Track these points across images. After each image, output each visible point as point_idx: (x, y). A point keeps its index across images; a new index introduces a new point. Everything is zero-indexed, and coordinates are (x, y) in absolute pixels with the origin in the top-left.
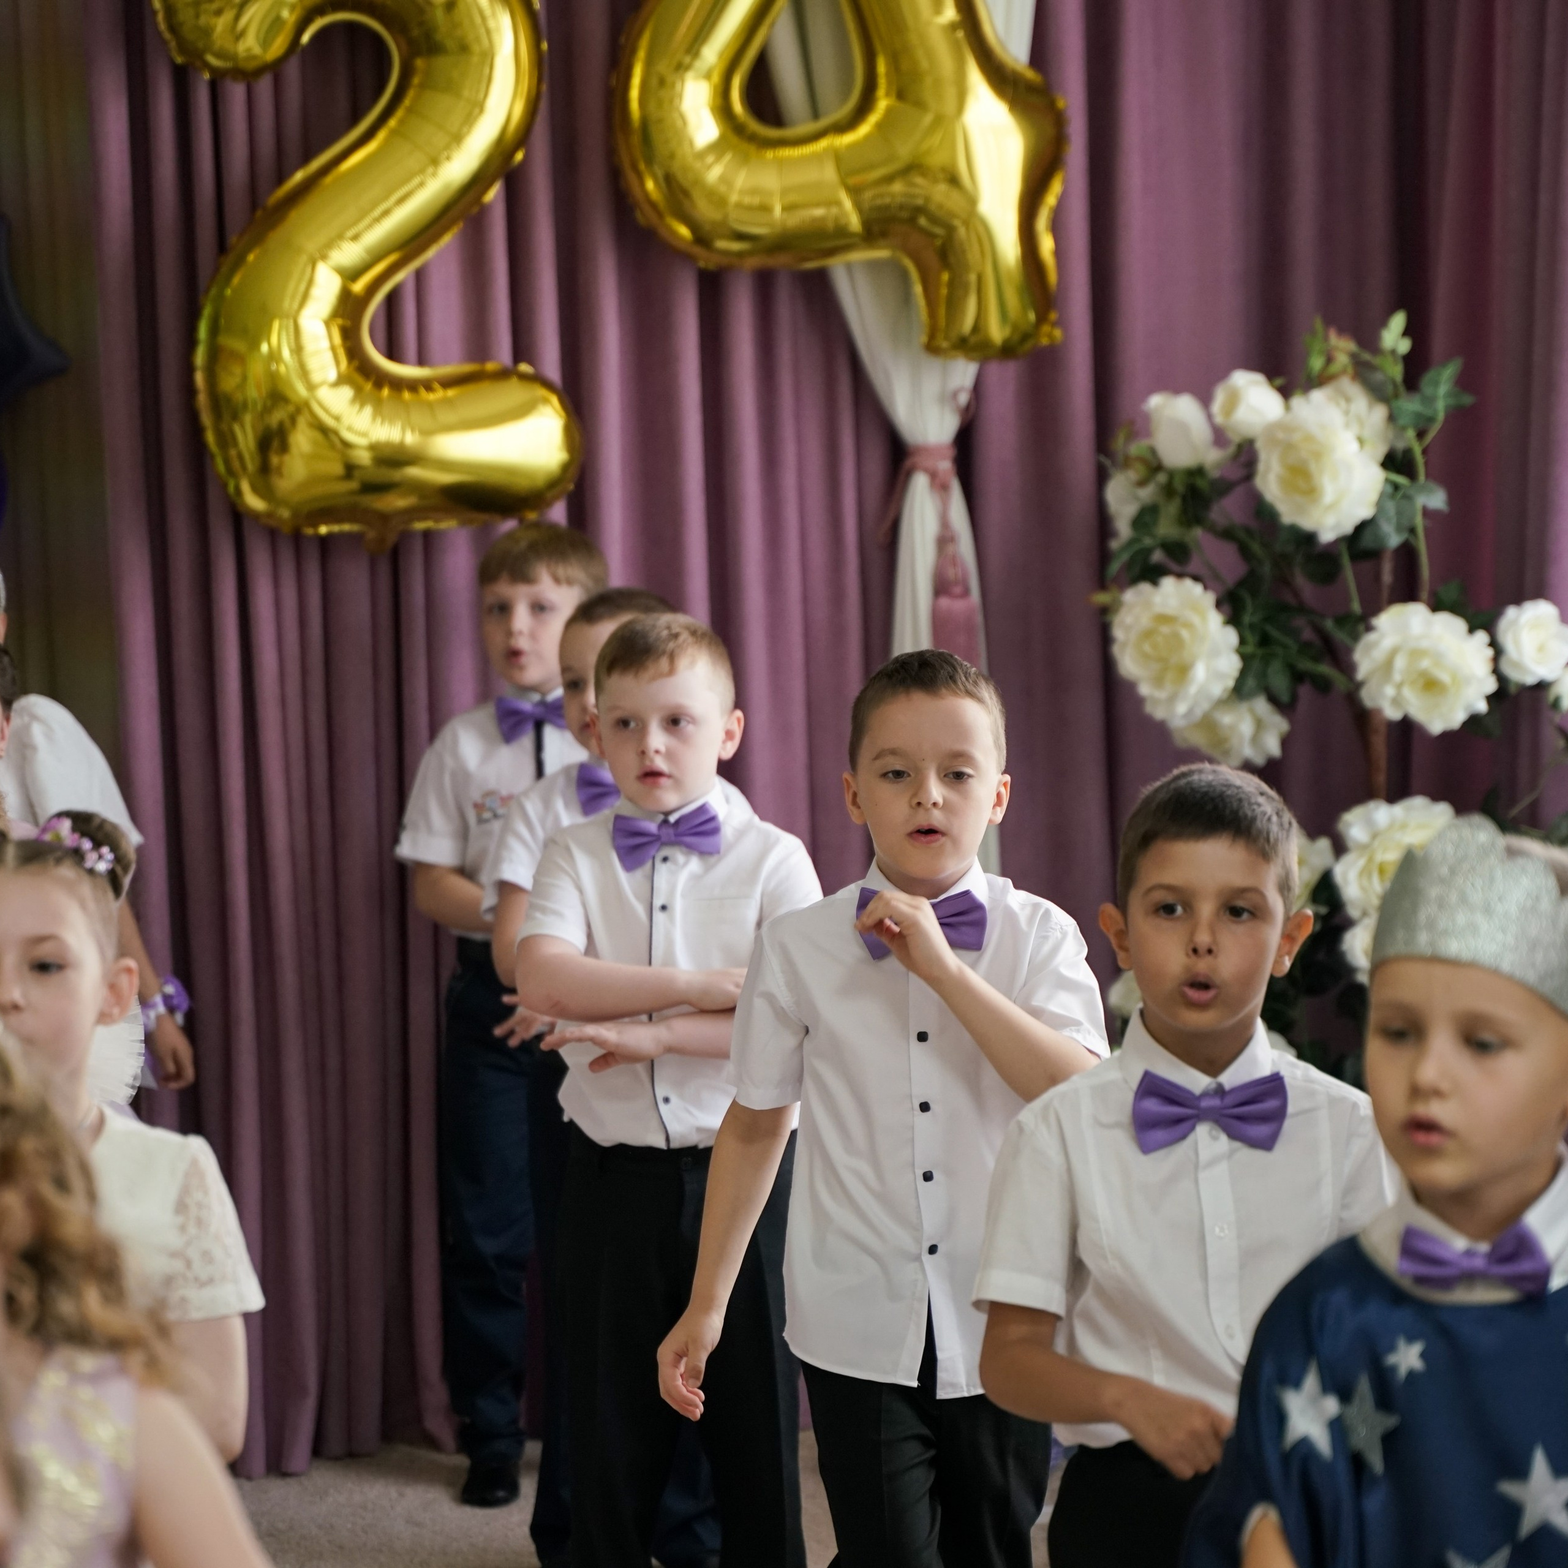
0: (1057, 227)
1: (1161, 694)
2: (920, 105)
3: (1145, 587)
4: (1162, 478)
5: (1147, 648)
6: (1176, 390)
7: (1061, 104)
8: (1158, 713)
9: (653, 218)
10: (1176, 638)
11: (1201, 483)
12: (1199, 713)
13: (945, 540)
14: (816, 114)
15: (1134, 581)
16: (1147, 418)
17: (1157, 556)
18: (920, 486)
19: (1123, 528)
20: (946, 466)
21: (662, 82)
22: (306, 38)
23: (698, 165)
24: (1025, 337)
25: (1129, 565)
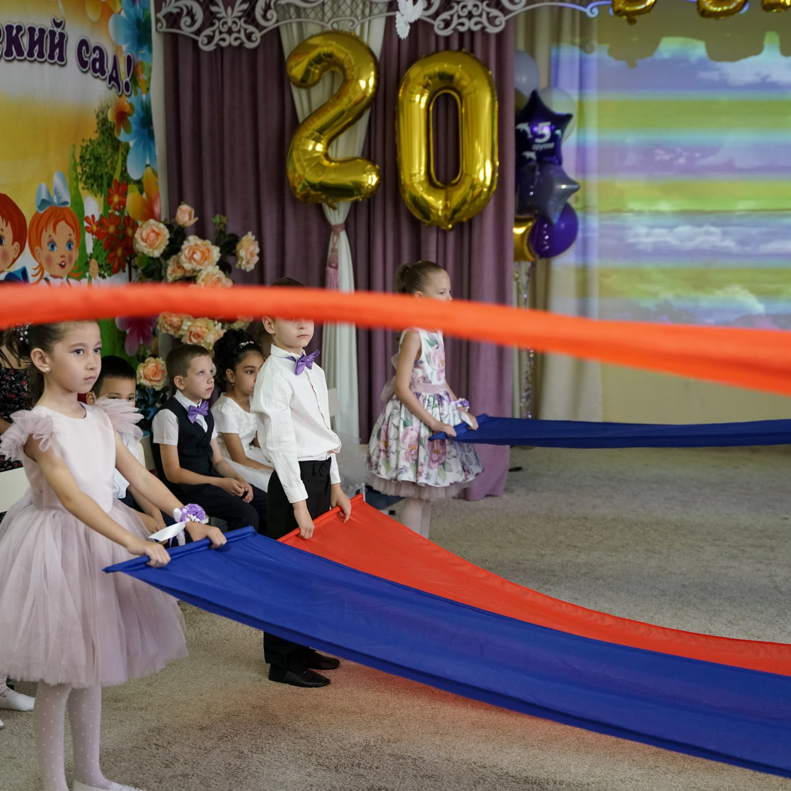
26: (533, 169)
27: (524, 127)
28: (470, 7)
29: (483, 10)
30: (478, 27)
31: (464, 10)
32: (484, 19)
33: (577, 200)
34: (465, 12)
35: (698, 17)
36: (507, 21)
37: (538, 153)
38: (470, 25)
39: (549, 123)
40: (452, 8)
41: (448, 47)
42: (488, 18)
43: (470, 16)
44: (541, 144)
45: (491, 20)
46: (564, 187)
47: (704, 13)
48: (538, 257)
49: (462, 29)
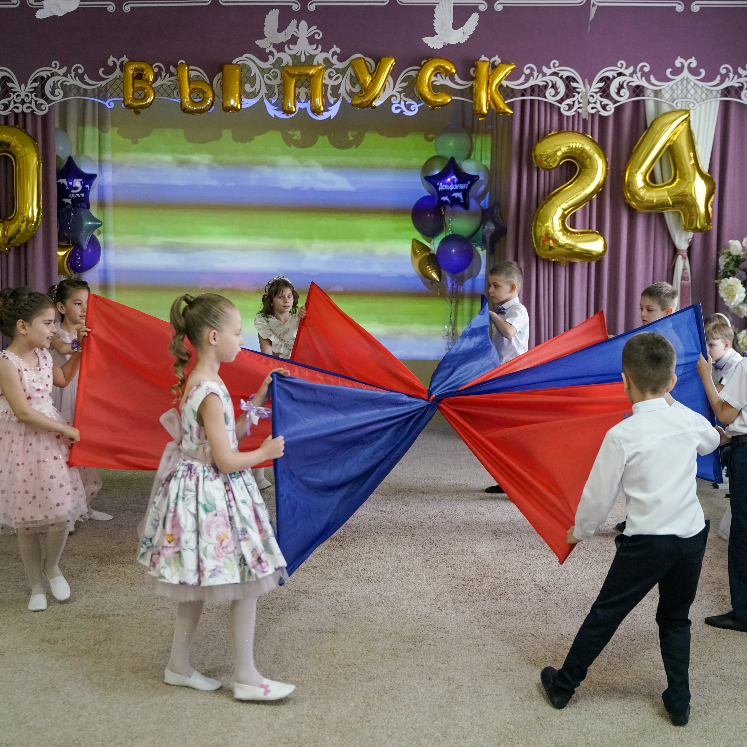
0: (712, 206)
1: (728, 301)
2: (685, 180)
3: (726, 279)
4: (731, 257)
5: (726, 291)
6: (735, 239)
7: (714, 181)
8: (728, 305)
9: (629, 201)
10: (733, 290)
11: (739, 258)
12: (736, 305)
13: (684, 269)
14: (663, 182)
15: (724, 278)
16: (729, 245)
17: (729, 274)
18: (680, 257)
19: (722, 268)
20: (685, 254)
21: (633, 174)
22: (561, 164)
23: (638, 191)
24: (704, 228)
25: (723, 275)
26: (70, 211)
27: (63, 181)
28: (23, 96)
29: (32, 98)
30: (29, 110)
31: (18, 98)
32: (33, 105)
33: (99, 233)
34: (19, 100)
35: (182, 112)
36: (49, 107)
37: (73, 200)
38: (23, 108)
39: (81, 180)
40: (10, 96)
41: (6, 123)
42: (36, 104)
43: (23, 102)
44: (75, 194)
45: (38, 106)
46: (90, 223)
47: (185, 110)
48: (73, 272)
49: (16, 111)
